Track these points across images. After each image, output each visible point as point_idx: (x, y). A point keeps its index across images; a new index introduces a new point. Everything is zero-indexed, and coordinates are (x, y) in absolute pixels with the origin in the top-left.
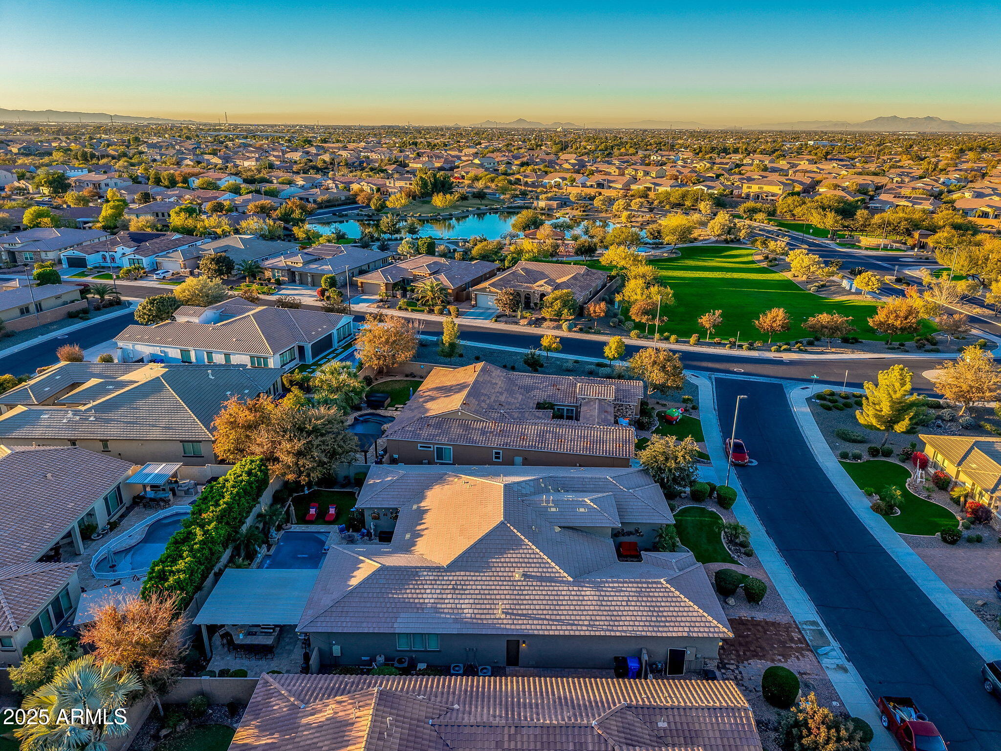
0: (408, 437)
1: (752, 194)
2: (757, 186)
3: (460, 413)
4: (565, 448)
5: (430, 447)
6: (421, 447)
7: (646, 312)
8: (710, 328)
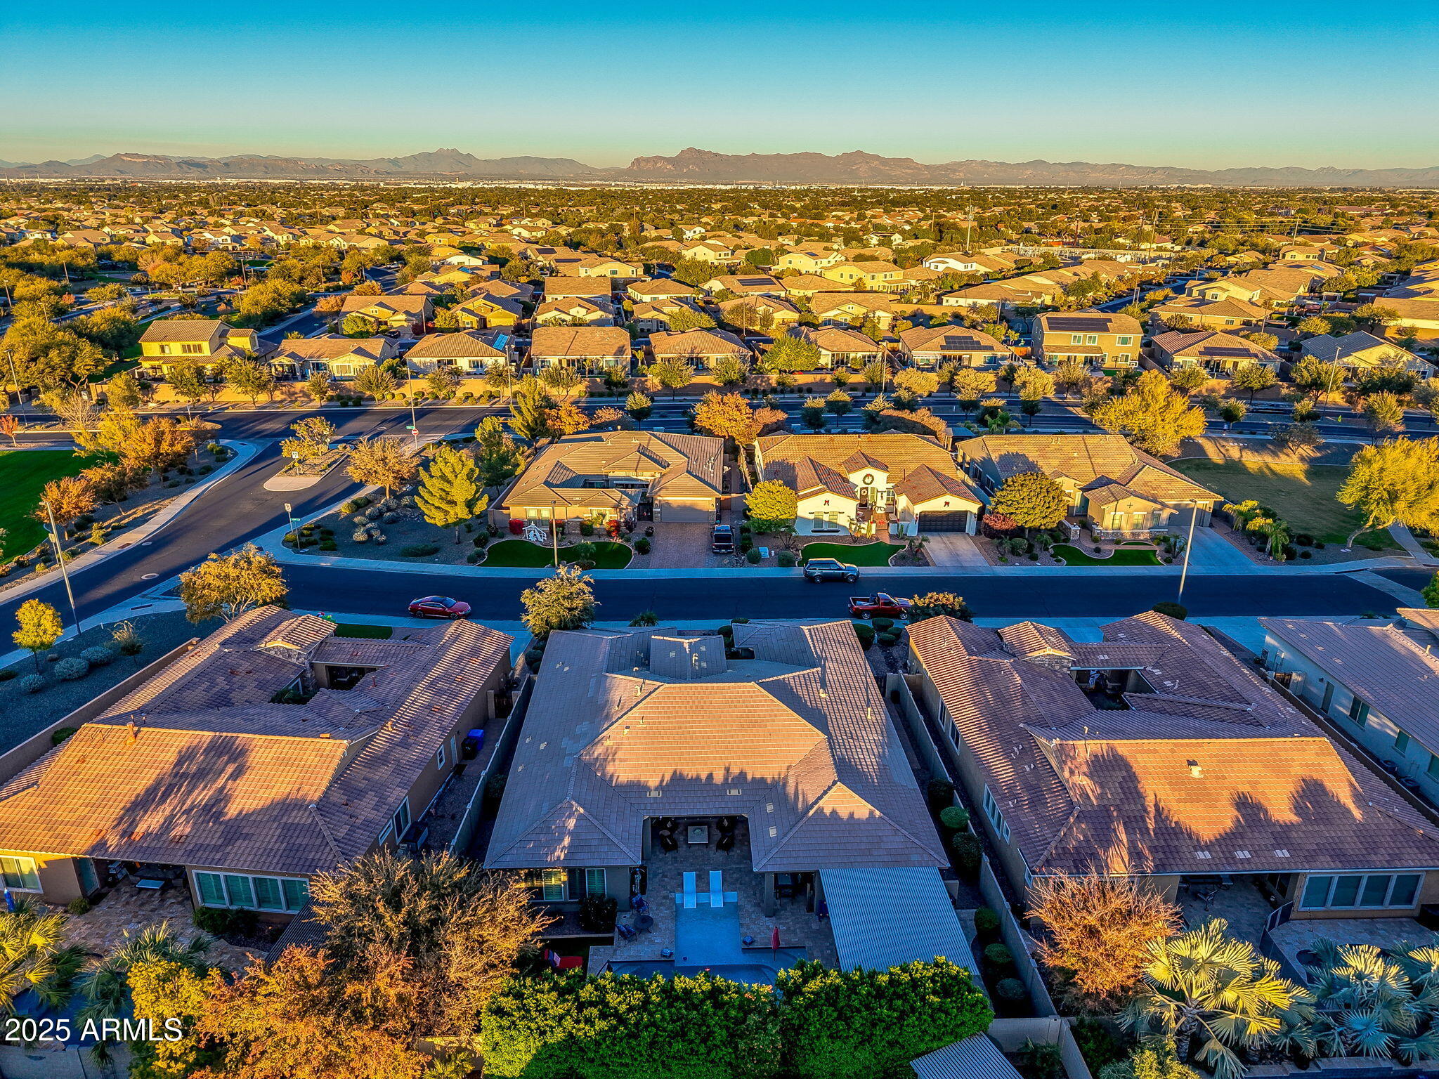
0: (367, 838)
4: (475, 680)
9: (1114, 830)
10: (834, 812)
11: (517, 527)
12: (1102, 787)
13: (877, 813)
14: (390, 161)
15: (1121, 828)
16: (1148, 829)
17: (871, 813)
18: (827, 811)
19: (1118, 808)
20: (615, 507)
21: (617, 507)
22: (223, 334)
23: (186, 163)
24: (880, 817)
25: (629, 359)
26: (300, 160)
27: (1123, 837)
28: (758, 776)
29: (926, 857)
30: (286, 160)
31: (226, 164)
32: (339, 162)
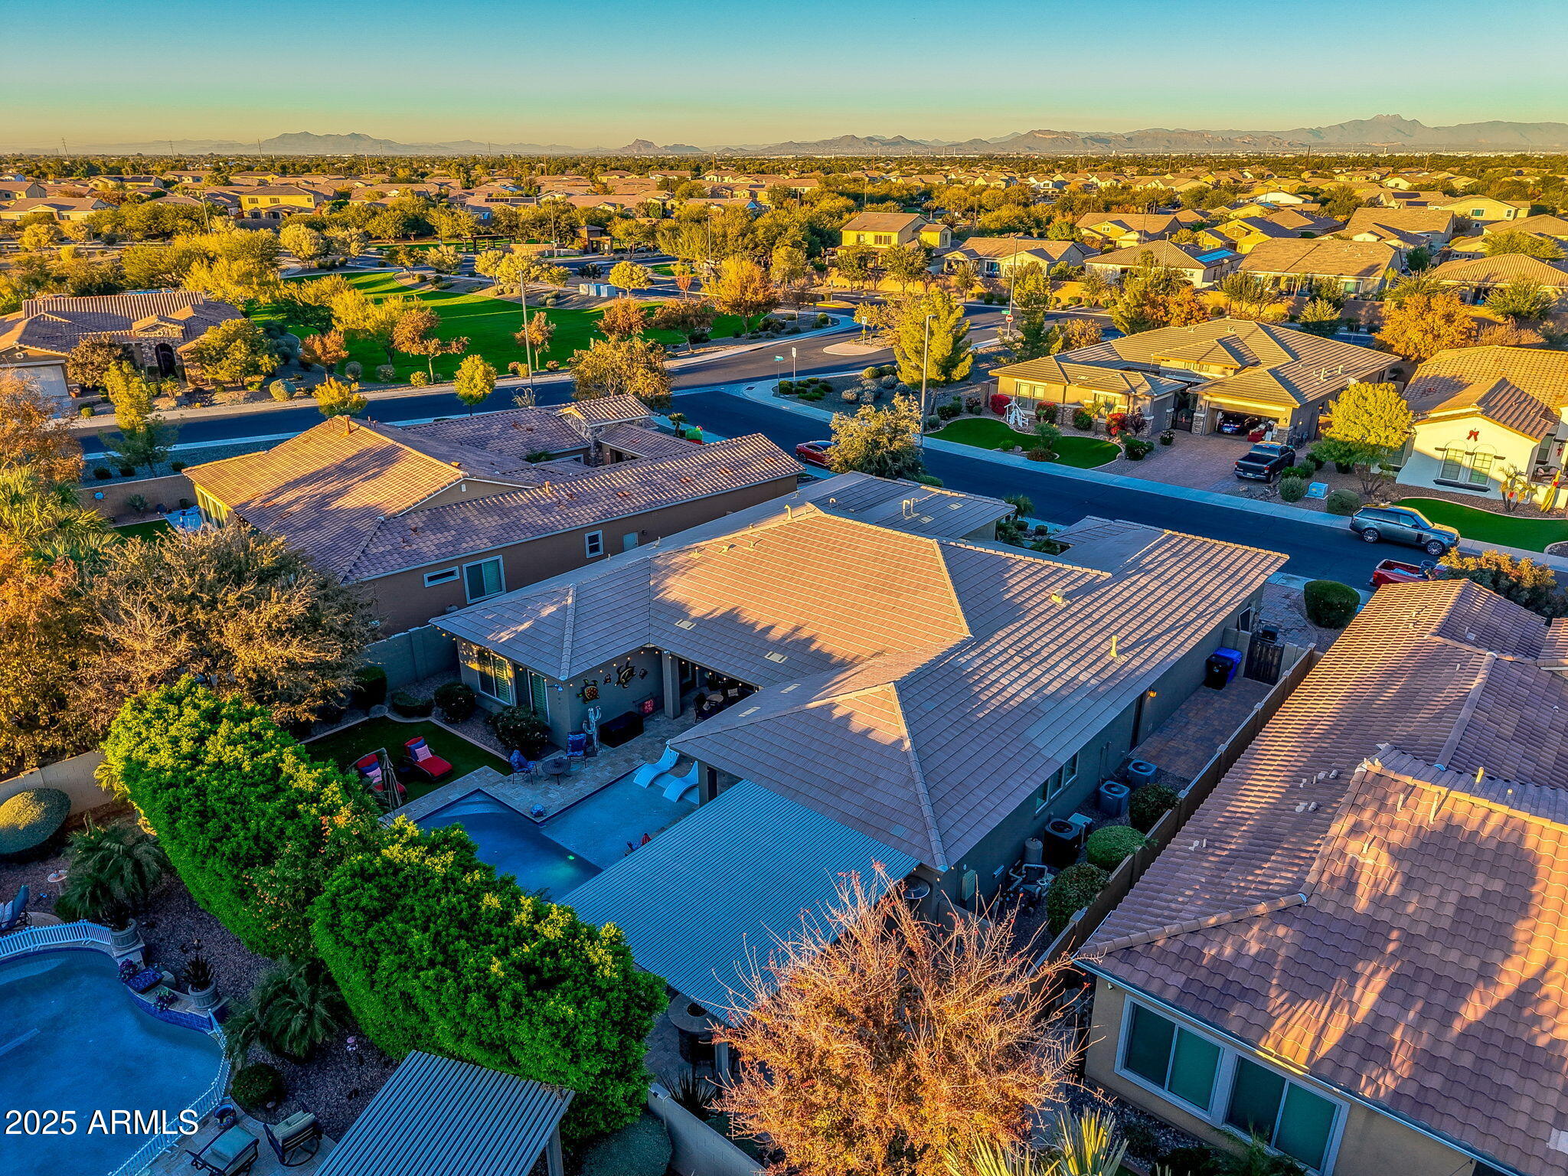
0: (395, 565)
1: (264, 212)
2: (267, 198)
3: (464, 488)
4: (704, 488)
5: (451, 574)
6: (431, 579)
7: (425, 335)
8: (543, 343)
9: (1354, 976)
10: (847, 718)
11: (1000, 404)
12: (1408, 882)
13: (907, 744)
14: (1311, 131)
15: (1380, 982)
16: (1451, 1014)
17: (901, 741)
18: (838, 713)
19: (1409, 940)
20: (1126, 393)
21: (1130, 394)
22: (917, 230)
23: (1091, 138)
24: (906, 753)
25: (1377, 283)
26: (1208, 132)
27: (1367, 998)
28: (826, 650)
29: (918, 839)
30: (1193, 133)
31: (1130, 139)
32: (1250, 134)
